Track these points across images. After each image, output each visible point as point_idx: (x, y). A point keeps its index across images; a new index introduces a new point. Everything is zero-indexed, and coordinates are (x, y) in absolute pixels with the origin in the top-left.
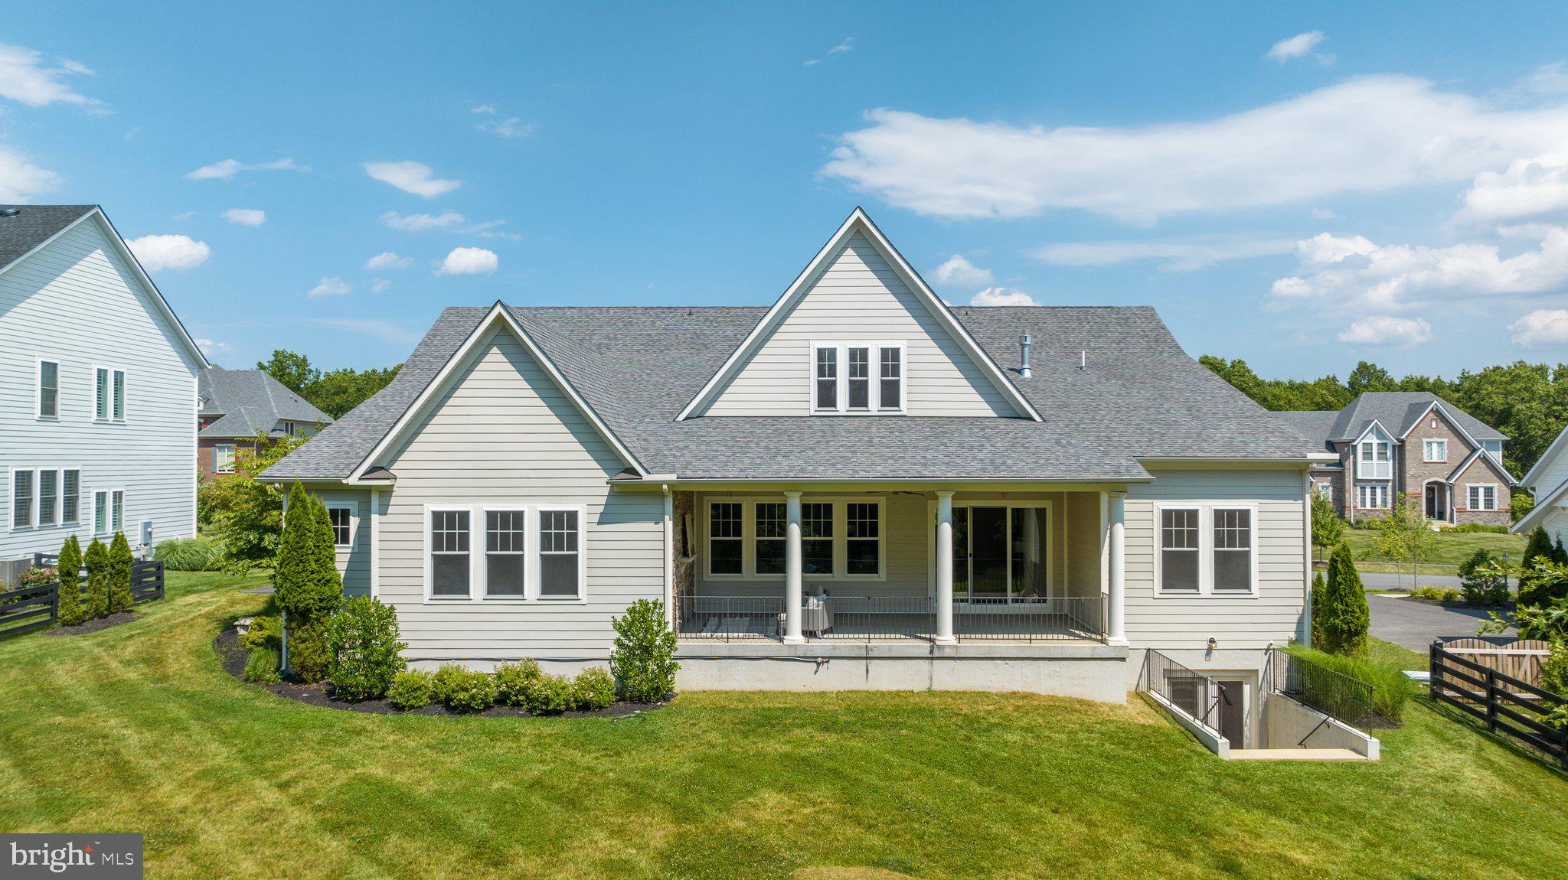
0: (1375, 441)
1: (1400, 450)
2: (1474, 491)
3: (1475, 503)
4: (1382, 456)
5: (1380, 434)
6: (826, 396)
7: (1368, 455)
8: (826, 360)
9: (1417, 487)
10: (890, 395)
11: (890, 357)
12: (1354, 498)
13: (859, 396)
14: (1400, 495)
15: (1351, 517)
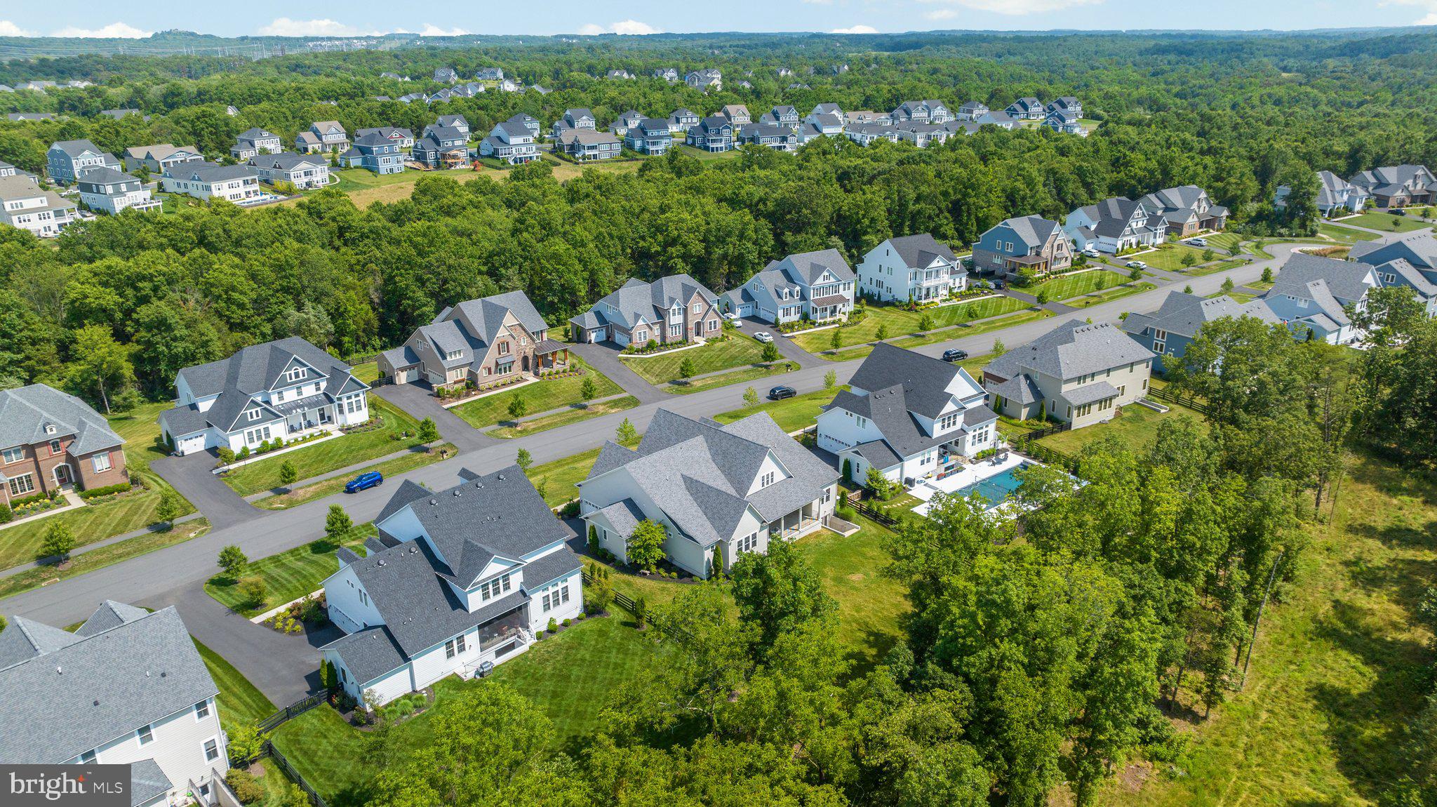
0: (676, 308)
1: (685, 311)
2: (710, 324)
3: (710, 328)
4: (679, 314)
5: (678, 305)
6: (763, 484)
7: (673, 315)
8: (763, 478)
9: (691, 326)
10: (772, 480)
11: (772, 474)
12: (669, 332)
13: (768, 482)
14: (686, 329)
15: (668, 341)
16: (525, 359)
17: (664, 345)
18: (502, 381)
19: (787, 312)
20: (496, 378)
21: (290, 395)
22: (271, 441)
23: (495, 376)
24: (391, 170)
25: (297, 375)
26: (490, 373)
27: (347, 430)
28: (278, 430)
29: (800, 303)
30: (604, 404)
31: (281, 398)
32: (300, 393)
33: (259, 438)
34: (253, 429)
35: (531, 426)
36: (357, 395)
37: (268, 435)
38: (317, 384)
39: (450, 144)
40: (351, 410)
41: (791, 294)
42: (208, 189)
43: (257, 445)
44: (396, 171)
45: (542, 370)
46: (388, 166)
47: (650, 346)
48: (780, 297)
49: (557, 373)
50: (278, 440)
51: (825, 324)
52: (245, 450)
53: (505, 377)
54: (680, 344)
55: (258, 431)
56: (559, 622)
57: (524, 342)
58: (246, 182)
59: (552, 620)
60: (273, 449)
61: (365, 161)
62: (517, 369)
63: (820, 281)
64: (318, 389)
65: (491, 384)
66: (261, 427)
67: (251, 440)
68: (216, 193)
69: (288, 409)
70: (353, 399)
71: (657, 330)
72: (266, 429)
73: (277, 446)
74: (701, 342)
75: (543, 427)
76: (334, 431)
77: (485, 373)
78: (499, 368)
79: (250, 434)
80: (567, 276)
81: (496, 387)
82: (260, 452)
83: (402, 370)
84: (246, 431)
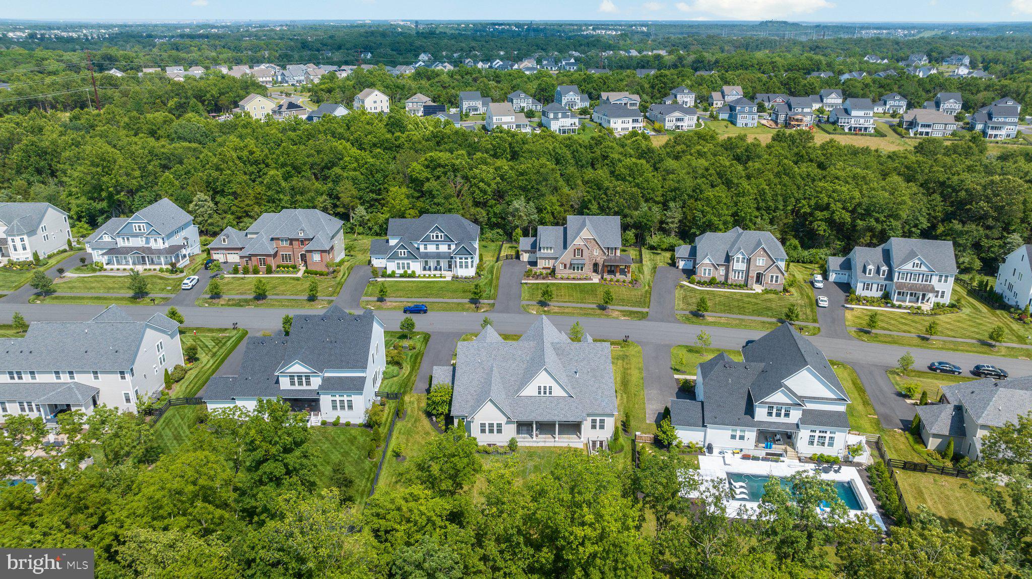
0: (741, 256)
1: (749, 261)
2: (772, 277)
3: (772, 281)
4: (743, 262)
5: (743, 254)
6: (540, 393)
7: (738, 261)
8: (539, 388)
9: (753, 274)
10: (550, 393)
11: (550, 388)
12: (731, 275)
13: (545, 393)
14: (747, 276)
15: (730, 282)
16: (596, 265)
17: (724, 284)
18: (572, 276)
19: (867, 287)
20: (568, 272)
21: (431, 248)
22: (409, 272)
23: (568, 271)
24: (746, 125)
25: (437, 237)
26: (565, 267)
27: (455, 278)
28: (416, 267)
29: (884, 283)
30: (621, 311)
31: (426, 248)
32: (437, 248)
33: (404, 268)
34: (401, 262)
35: (556, 310)
36: (466, 258)
37: (409, 268)
38: (449, 245)
39: (800, 110)
40: (461, 266)
41: (878, 271)
42: (609, 122)
43: (401, 271)
44: (750, 125)
45: (606, 276)
46: (744, 121)
47: (712, 282)
48: (864, 271)
49: (617, 281)
50: (413, 272)
51: (899, 307)
52: (393, 272)
53: (577, 273)
54: (740, 287)
55: (403, 264)
56: (342, 421)
57: (597, 252)
58: (634, 121)
59: (338, 418)
60: (410, 276)
61: (730, 116)
62: (588, 270)
63: (908, 266)
64: (449, 249)
65: (565, 276)
66: (406, 262)
67: (399, 268)
68: (612, 125)
69: (427, 256)
70: (464, 260)
71: (722, 271)
72: (408, 264)
73: (412, 275)
74: (758, 289)
75: (563, 313)
76: (448, 275)
77: (561, 267)
78: (572, 267)
79: (398, 264)
80: (709, 216)
81: (568, 279)
82: (402, 276)
83: (526, 252)
84: (396, 261)
